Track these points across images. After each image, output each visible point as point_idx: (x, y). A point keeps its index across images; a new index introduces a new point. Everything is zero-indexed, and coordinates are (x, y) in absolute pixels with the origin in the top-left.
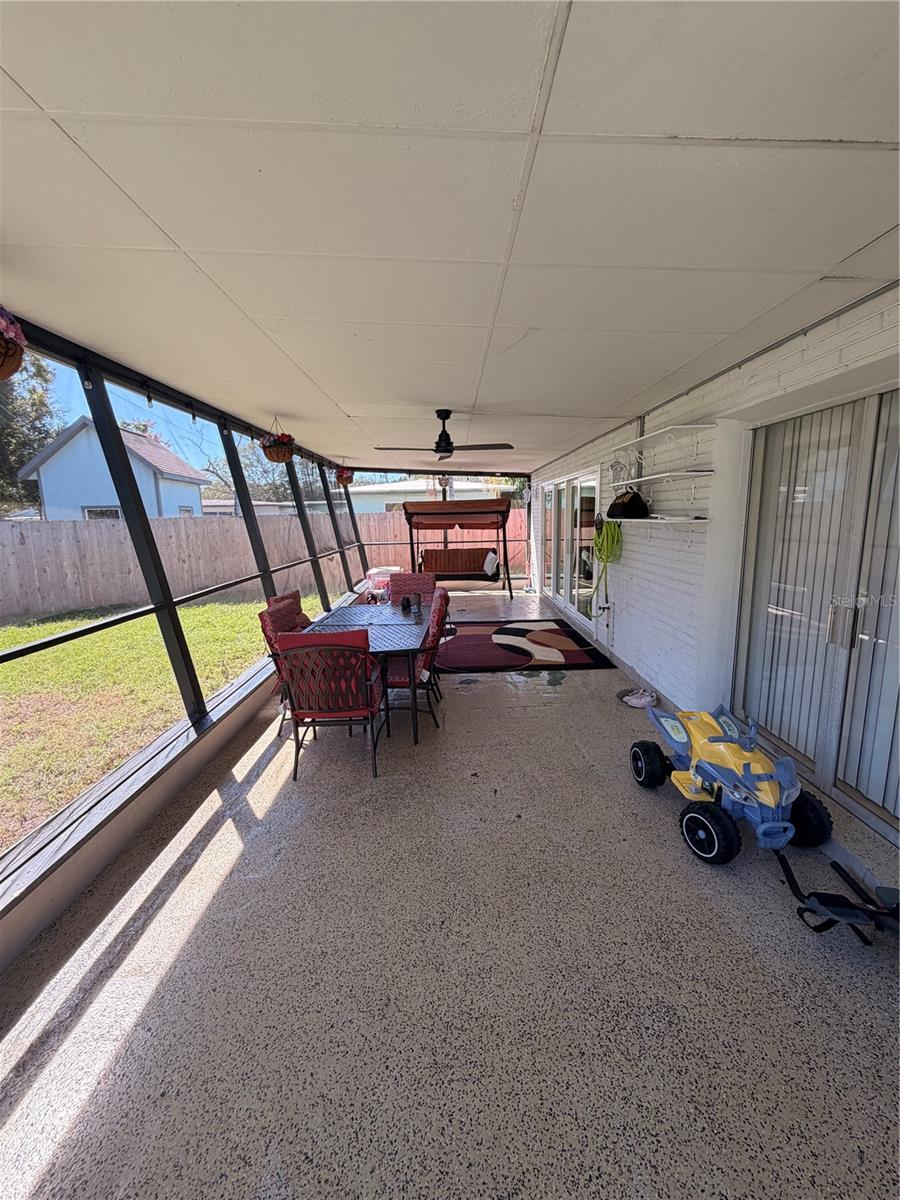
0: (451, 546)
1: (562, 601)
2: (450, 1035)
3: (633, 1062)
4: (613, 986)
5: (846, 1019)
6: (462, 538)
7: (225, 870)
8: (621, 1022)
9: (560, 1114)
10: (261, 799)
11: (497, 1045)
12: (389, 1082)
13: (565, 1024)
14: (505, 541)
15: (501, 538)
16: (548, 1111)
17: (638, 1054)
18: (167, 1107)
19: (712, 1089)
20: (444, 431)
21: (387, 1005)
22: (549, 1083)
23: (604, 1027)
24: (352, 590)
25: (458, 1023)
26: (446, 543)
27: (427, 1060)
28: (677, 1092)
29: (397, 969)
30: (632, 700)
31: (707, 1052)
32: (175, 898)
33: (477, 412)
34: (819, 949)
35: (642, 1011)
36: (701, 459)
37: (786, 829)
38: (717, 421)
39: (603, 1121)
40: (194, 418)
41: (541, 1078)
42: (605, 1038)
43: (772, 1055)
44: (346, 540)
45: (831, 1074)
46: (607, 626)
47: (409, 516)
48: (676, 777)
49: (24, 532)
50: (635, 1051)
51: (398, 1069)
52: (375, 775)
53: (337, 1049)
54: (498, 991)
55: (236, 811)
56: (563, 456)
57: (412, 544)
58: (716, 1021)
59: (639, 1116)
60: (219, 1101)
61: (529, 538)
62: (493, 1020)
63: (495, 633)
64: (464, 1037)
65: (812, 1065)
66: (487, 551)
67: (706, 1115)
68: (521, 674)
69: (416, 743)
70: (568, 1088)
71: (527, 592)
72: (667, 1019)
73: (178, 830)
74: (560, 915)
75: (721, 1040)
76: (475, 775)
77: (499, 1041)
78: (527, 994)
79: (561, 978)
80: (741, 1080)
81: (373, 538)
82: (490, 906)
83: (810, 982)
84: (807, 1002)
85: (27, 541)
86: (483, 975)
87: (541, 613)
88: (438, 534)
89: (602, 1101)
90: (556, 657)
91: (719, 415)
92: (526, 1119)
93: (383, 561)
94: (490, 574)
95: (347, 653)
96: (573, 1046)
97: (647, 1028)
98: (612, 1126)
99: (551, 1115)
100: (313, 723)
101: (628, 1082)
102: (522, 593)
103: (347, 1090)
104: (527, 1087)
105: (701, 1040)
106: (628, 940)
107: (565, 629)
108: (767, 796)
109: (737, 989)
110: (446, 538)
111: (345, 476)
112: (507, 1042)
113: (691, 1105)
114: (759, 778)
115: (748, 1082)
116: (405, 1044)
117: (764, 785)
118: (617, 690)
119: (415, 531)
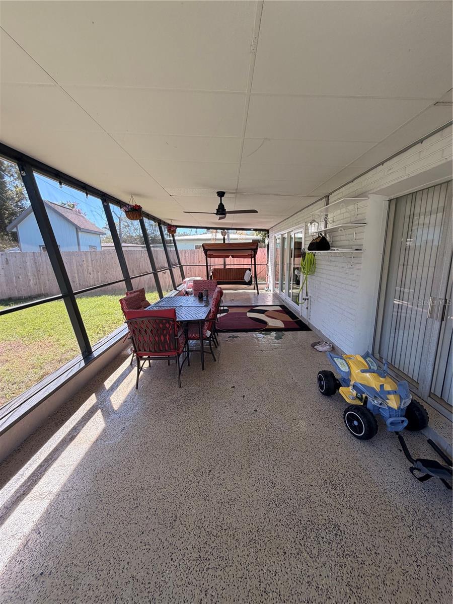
0: (227, 267)
1: (284, 295)
2: (209, 540)
3: (314, 559)
4: (304, 511)
5: (438, 535)
6: (233, 263)
7: (93, 439)
8: (308, 533)
9: (271, 592)
10: (117, 399)
11: (236, 547)
12: (172, 569)
13: (276, 534)
14: (255, 264)
15: (253, 263)
16: (264, 589)
17: (317, 554)
18: (43, 582)
19: (360, 577)
20: (221, 203)
21: (175, 520)
22: (265, 571)
23: (298, 536)
24: (176, 289)
25: (214, 532)
26: (225, 265)
27: (195, 555)
28: (339, 579)
29: (182, 499)
30: (319, 348)
31: (357, 554)
32: (65, 454)
33: (239, 193)
34: (421, 491)
35: (320, 527)
36: (359, 217)
37: (403, 421)
38: (369, 195)
39: (295, 597)
40: (87, 195)
41: (260, 568)
42: (298, 543)
43: (395, 556)
44: (173, 263)
45: (430, 568)
46: (307, 308)
47: (206, 251)
48: (342, 390)
49: (8, 258)
50: (315, 552)
51: (178, 561)
52: (180, 387)
53: (144, 547)
54: (238, 513)
55: (103, 406)
56: (286, 220)
57: (207, 266)
58: (362, 534)
59: (317, 594)
60: (73, 578)
61: (268, 263)
62: (234, 530)
63: (249, 312)
64: (217, 541)
65: (419, 563)
66: (246, 269)
67: (356, 594)
68: (261, 333)
69: (203, 369)
70: (275, 575)
71: (266, 291)
72: (334, 532)
73: (71, 415)
74: (276, 468)
75: (366, 546)
76: (233, 387)
77: (237, 544)
78: (255, 515)
79: (274, 506)
80: (377, 572)
81: (188, 263)
82: (237, 462)
83: (417, 511)
84: (415, 523)
85: (9, 262)
86: (230, 503)
87: (273, 302)
88: (221, 261)
89: (295, 584)
90: (280, 324)
91: (370, 192)
92: (250, 594)
93: (193, 275)
94: (247, 282)
95: (164, 321)
96: (279, 548)
97: (323, 538)
98: (300, 600)
99: (265, 592)
100: (149, 359)
101: (311, 572)
102: (264, 292)
103: (148, 573)
104: (252, 573)
105: (354, 546)
106: (313, 484)
107: (285, 310)
108: (393, 403)
109: (375, 514)
110: (225, 263)
111: (172, 229)
112: (242, 544)
113: (347, 588)
114: (389, 393)
115: (381, 574)
116: (183, 545)
117: (392, 397)
118: (311, 342)
119: (208, 259)
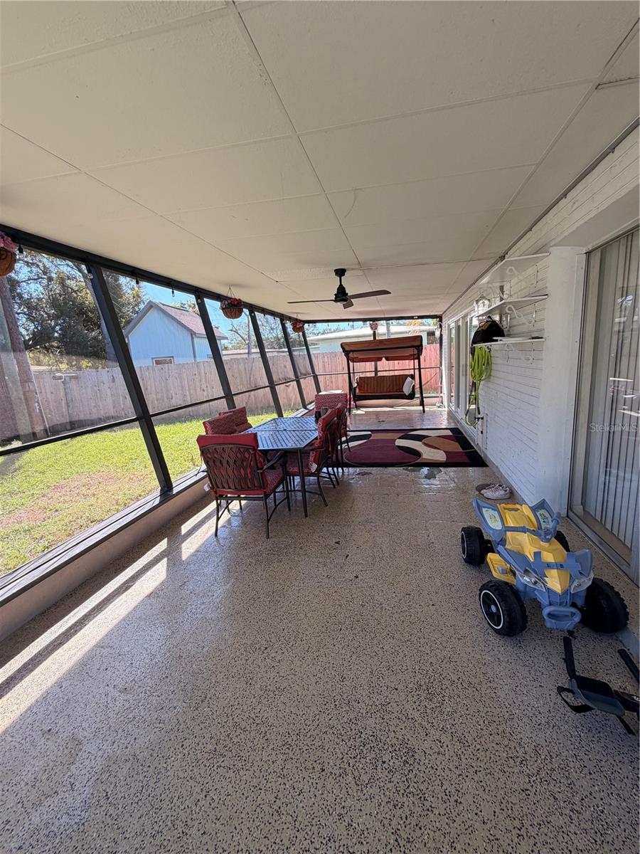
0: (379, 374)
1: (461, 415)
2: (234, 732)
3: (360, 788)
4: (371, 721)
5: (577, 799)
6: (388, 368)
7: (148, 592)
8: (365, 752)
9: (285, 813)
10: (188, 549)
11: (263, 748)
12: (179, 757)
13: (320, 744)
14: (420, 369)
15: (417, 366)
16: (277, 808)
17: (367, 782)
18: (48, 739)
19: (418, 828)
20: (341, 285)
21: (202, 701)
22: (287, 786)
23: (349, 753)
24: (306, 408)
25: (243, 724)
26: (376, 371)
27: (210, 747)
28: (386, 822)
29: (220, 677)
30: (488, 493)
31: (426, 795)
33: (365, 268)
34: (576, 727)
35: (386, 747)
36: (540, 285)
37: (573, 614)
38: (551, 249)
39: (315, 829)
40: (173, 293)
41: (283, 781)
42: (346, 761)
43: (487, 812)
44: (303, 372)
45: (538, 845)
46: (482, 432)
47: (347, 353)
48: (491, 557)
49: (114, 375)
50: (365, 778)
51: (188, 749)
52: (268, 537)
53: (158, 725)
54: (281, 707)
55: (172, 554)
56: (458, 299)
57: (349, 373)
58: (447, 770)
59: (345, 833)
60: (77, 742)
61: (441, 365)
62: (268, 728)
63: (400, 438)
64: (242, 736)
65: (523, 832)
66: (406, 376)
67: (402, 849)
68: (407, 470)
69: (306, 516)
70: (299, 795)
71: (439, 407)
72: (404, 758)
74: (354, 657)
75: (444, 787)
76: (338, 543)
77: (266, 745)
78: (302, 713)
79: (333, 706)
80: (447, 827)
81: (327, 369)
82: (304, 642)
83: (554, 756)
84: (543, 774)
85: (116, 380)
86: (277, 693)
87: (449, 423)
88: (369, 366)
89: (321, 812)
90: (440, 456)
91: (553, 243)
92: (259, 810)
93: (334, 387)
94: (407, 394)
95: (242, 450)
96: (318, 762)
97: (384, 762)
98: (320, 834)
99: (278, 812)
100: (239, 498)
101: (349, 802)
102: (435, 408)
103: (151, 755)
104: (270, 785)
105: (425, 784)
106: (400, 687)
107: (457, 435)
108: (555, 582)
109: (478, 747)
110: (376, 368)
111: (298, 327)
112: (271, 746)
113: (393, 836)
114: (549, 566)
115: (453, 831)
116: (201, 732)
117: (554, 572)
118: (476, 484)
119: (351, 364)
